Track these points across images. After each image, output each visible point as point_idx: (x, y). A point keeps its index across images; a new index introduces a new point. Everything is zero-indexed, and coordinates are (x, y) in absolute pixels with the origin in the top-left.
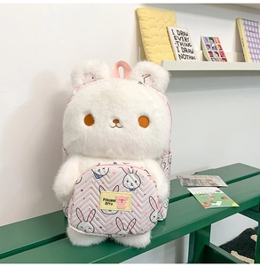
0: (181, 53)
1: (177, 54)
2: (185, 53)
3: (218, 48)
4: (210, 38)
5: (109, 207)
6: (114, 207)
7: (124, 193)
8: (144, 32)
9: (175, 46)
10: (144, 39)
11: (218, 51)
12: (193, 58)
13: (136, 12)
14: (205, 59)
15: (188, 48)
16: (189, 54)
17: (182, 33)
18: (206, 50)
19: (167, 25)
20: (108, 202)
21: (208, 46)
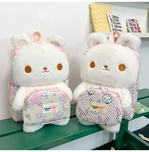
0: (114, 28)
1: (112, 28)
2: (116, 28)
3: (136, 25)
4: (132, 20)
5: (94, 110)
6: (97, 110)
7: (103, 104)
8: (93, 16)
9: (111, 24)
10: (94, 21)
11: (136, 27)
12: (121, 31)
13: (89, 6)
14: (128, 31)
15: (118, 25)
16: (119, 28)
17: (115, 17)
18: (129, 26)
19: (107, 12)
20: (95, 107)
21: (131, 24)
